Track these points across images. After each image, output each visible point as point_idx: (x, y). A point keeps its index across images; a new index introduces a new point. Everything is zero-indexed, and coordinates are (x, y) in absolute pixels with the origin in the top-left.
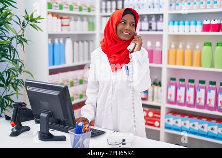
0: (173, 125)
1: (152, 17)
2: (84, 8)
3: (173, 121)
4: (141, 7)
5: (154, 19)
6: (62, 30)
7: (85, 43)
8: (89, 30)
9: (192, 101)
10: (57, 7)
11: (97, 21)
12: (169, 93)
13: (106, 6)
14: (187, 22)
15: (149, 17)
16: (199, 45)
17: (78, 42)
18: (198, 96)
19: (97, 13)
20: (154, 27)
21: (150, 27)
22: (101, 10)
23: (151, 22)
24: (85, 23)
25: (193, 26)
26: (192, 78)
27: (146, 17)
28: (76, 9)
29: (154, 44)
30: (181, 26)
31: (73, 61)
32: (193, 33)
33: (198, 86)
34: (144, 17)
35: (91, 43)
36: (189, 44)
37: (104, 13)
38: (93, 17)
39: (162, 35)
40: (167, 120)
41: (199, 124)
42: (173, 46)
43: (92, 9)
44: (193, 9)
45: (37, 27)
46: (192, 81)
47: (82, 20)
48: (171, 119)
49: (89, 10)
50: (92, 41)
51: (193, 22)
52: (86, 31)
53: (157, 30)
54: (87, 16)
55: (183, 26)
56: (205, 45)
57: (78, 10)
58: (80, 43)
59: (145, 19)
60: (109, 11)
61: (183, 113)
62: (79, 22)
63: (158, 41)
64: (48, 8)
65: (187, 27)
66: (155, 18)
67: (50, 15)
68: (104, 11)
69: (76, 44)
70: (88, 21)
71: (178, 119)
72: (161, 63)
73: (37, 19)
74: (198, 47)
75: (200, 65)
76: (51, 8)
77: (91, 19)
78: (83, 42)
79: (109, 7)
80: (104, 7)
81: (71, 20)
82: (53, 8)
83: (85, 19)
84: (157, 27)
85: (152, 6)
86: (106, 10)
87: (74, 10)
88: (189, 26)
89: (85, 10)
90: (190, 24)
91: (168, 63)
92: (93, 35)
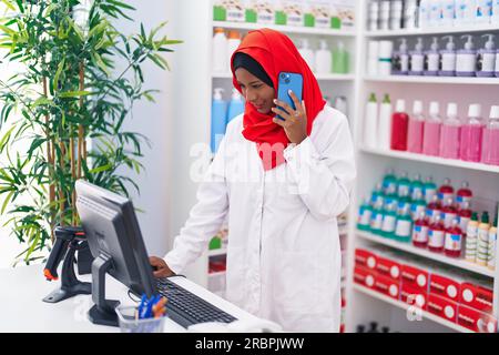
10: (239, 15)
11: (358, 50)
13: (379, 12)
19: (359, 31)
21: (478, 67)
22: (369, 22)
35: (339, 102)
37: (375, 31)
38: (349, 39)
43: (346, 20)
45: (161, 59)
60: (385, 25)
64: (215, 19)
67: (221, 36)
68: (374, 26)
76: (224, 20)
79: (386, 16)
80: (375, 16)
82: (228, 18)
86: (379, 22)
92: (349, 83)
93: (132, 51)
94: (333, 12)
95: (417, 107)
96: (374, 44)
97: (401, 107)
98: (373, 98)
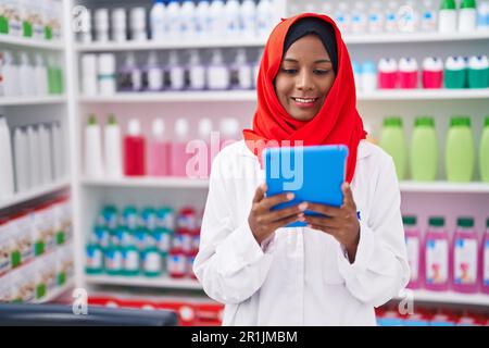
2: (36, 26)
4: (204, 25)
7: (42, 130)
8: (51, 92)
17: (24, 129)
19: (67, 43)
24: (40, 73)
28: (18, 28)
31: (16, 190)
35: (55, 129)
37: (87, 43)
38: (58, 53)
43: (55, 31)
47: (33, 63)
49: (49, 34)
50: (58, 125)
52: (43, 96)
54: (45, 52)
57: (22, 32)
58: (30, 130)
60: (103, 38)
62: (25, 69)
68: (87, 38)
69: (18, 133)
70: (46, 64)
77: (52, 61)
78: (36, 127)
79: (103, 25)
81: (4, 63)
83: (39, 59)
85: (237, 24)
86: (94, 33)
87: (11, 31)
89: (39, 32)
92: (60, 106)
95: (158, 127)
97: (134, 129)
98: (92, 121)
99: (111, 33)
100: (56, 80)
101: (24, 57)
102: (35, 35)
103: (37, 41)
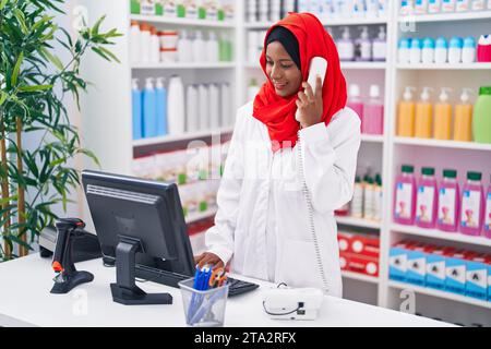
0: (409, 272)
1: (362, 31)
2: (210, 10)
3: (407, 261)
4: (336, 7)
5: (364, 35)
6: (161, 60)
7: (212, 88)
8: (221, 59)
9: (450, 218)
10: (150, 9)
11: (238, 40)
12: (399, 200)
13: (258, 6)
14: (440, 42)
15: (355, 30)
16: (469, 93)
17: (196, 86)
18: (464, 207)
19: (238, 22)
20: (365, 53)
21: (357, 53)
22: (247, 15)
23: (358, 41)
24: (213, 45)
25: (454, 51)
26: (451, 167)
27: (347, 29)
28: (193, 13)
29: (365, 90)
30: (427, 51)
31: (186, 129)
32: (454, 64)
33: (466, 185)
34: (343, 31)
35: (224, 88)
36: (443, 90)
37: (253, 23)
38: (230, 30)
39: (382, 72)
40: (393, 259)
41: (467, 269)
42: (408, 95)
43: (228, 13)
44: (455, 11)
45: (108, 52)
46: (451, 174)
47: (206, 38)
48: (403, 258)
49: (221, 15)
50: (228, 84)
51: (454, 42)
52: (213, 61)
53: (371, 60)
54: (217, 30)
55: (431, 50)
56: (481, 93)
57: (197, 16)
58: (201, 88)
59: (346, 35)
60: (264, 18)
61: (430, 245)
62: (199, 43)
63: (374, 83)
64: (132, 13)
65: (440, 51)
66: (369, 32)
67: (136, 28)
68: (253, 18)
69: (191, 90)
70: (219, 39)
71: (418, 257)
72: (382, 132)
73: (107, 36)
74: (464, 97)
75: (471, 138)
76: (138, 13)
77: (224, 37)
78: (206, 86)
79: (264, 9)
80: (253, 9)
81: (180, 38)
82: (142, 11)
83: (212, 35)
84: (372, 52)
85: (361, 7)
87: (187, 15)
88: (444, 50)
89: (212, 14)
90: (447, 46)
91: (397, 133)
92: (230, 70)
93: (74, 44)
94: (219, 6)
96: (253, 35)
98: (254, 83)
99: (258, 15)
100: (227, 50)
101: (199, 34)
102: (207, 17)
103: (210, 21)
